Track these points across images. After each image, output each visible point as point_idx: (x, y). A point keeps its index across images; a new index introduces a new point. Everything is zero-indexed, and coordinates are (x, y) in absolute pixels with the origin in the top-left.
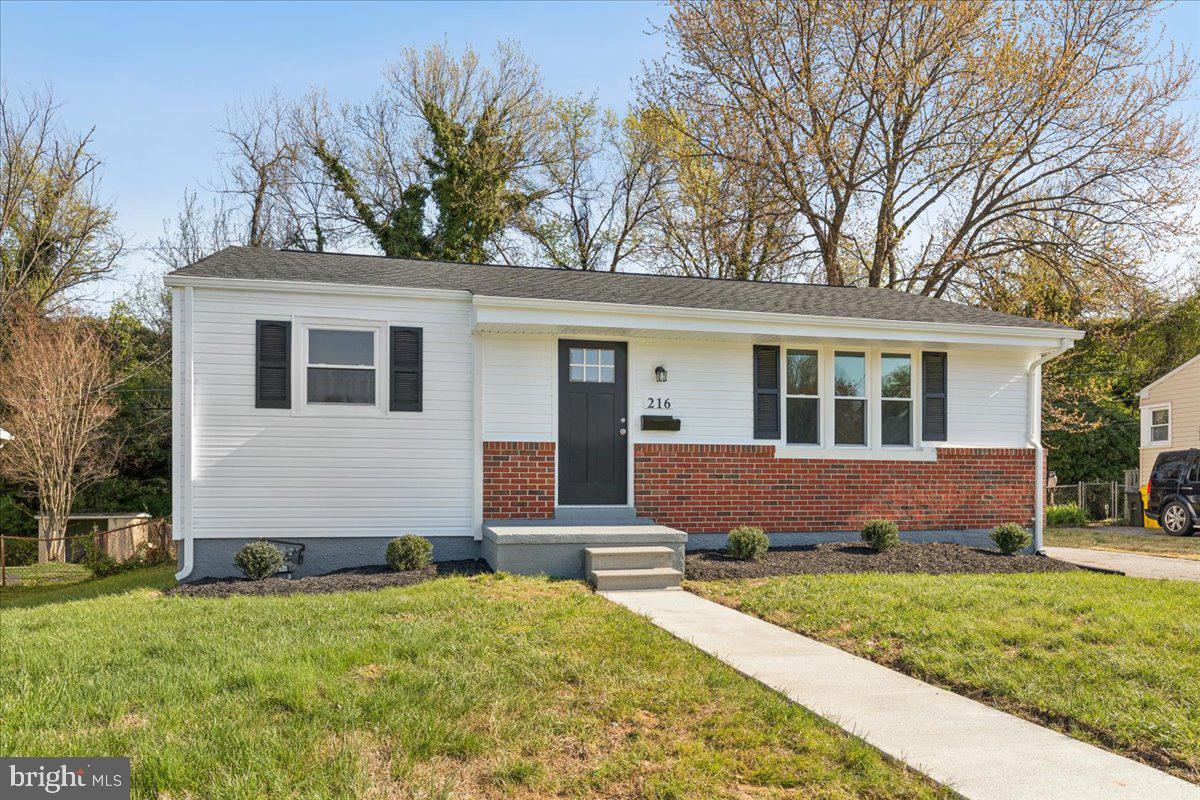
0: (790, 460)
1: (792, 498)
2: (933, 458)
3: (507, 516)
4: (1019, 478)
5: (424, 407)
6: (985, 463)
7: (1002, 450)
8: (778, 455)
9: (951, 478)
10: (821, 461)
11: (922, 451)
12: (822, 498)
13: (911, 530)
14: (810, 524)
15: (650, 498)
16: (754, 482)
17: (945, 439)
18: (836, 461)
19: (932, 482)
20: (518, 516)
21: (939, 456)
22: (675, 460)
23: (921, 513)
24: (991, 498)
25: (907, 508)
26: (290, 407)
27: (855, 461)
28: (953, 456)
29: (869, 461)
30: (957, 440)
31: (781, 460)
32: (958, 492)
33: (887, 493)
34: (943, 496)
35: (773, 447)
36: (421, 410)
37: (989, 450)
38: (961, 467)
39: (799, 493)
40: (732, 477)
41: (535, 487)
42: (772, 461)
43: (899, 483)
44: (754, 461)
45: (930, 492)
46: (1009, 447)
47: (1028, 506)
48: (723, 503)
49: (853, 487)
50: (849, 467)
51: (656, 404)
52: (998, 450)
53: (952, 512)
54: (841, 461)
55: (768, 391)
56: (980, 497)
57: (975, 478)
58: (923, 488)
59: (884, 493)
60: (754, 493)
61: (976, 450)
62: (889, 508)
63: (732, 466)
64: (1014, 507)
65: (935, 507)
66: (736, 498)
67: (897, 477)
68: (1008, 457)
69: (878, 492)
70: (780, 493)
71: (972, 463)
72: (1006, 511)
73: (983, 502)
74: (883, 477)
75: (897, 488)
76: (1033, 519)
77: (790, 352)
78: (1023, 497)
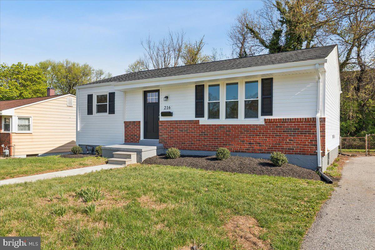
0: (205, 125)
1: (205, 139)
2: (263, 123)
3: (129, 142)
4: (309, 131)
5: (115, 113)
6: (289, 125)
7: (298, 119)
8: (200, 124)
9: (271, 131)
10: (216, 125)
11: (260, 120)
12: (216, 139)
13: (252, 152)
14: (212, 148)
15: (163, 138)
16: (193, 133)
17: (271, 114)
18: (221, 125)
19: (263, 133)
20: (131, 142)
21: (266, 122)
22: (169, 126)
23: (257, 146)
24: (292, 140)
25: (251, 144)
26: (92, 114)
27: (229, 125)
28: (273, 122)
29: (234, 125)
30: (277, 115)
31: (202, 125)
32: (275, 138)
33: (242, 137)
34: (267, 139)
35: (199, 121)
36: (114, 114)
37: (290, 119)
38: (276, 127)
39: (208, 137)
40: (186, 131)
41: (135, 134)
42: (199, 125)
43: (247, 133)
44: (193, 125)
45: (261, 138)
46: (302, 117)
47: (314, 145)
48: (183, 140)
49: (228, 135)
50: (227, 127)
51: (166, 108)
52: (295, 119)
53: (272, 146)
54: (223, 125)
55: (200, 101)
56: (287, 140)
57: (283, 131)
58: (259, 135)
59: (240, 137)
60: (193, 136)
61: (283, 119)
62: (243, 143)
63: (186, 127)
64: (305, 145)
65: (264, 144)
66: (187, 138)
67: (247, 131)
68: (302, 122)
69: (238, 137)
70: (201, 137)
71: (282, 125)
72: (300, 147)
73: (288, 142)
74: (240, 131)
75: (246, 135)
76: (316, 151)
77: (210, 86)
78: (311, 141)
